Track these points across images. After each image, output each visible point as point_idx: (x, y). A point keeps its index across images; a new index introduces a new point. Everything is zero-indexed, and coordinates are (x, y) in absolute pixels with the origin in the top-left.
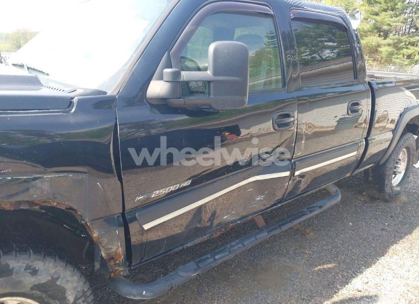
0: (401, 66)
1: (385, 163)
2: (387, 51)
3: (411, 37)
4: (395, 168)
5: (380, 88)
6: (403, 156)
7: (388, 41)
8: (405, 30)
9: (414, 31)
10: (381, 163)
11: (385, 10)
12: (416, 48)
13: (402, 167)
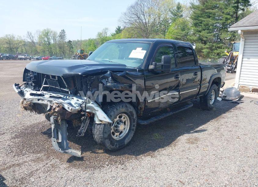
0: (214, 59)
1: (207, 95)
2: (206, 51)
3: (218, 44)
4: (211, 97)
5: (203, 68)
6: (213, 93)
7: (207, 46)
8: (215, 40)
9: (219, 40)
10: (205, 95)
11: (204, 30)
12: (221, 50)
13: (213, 97)
